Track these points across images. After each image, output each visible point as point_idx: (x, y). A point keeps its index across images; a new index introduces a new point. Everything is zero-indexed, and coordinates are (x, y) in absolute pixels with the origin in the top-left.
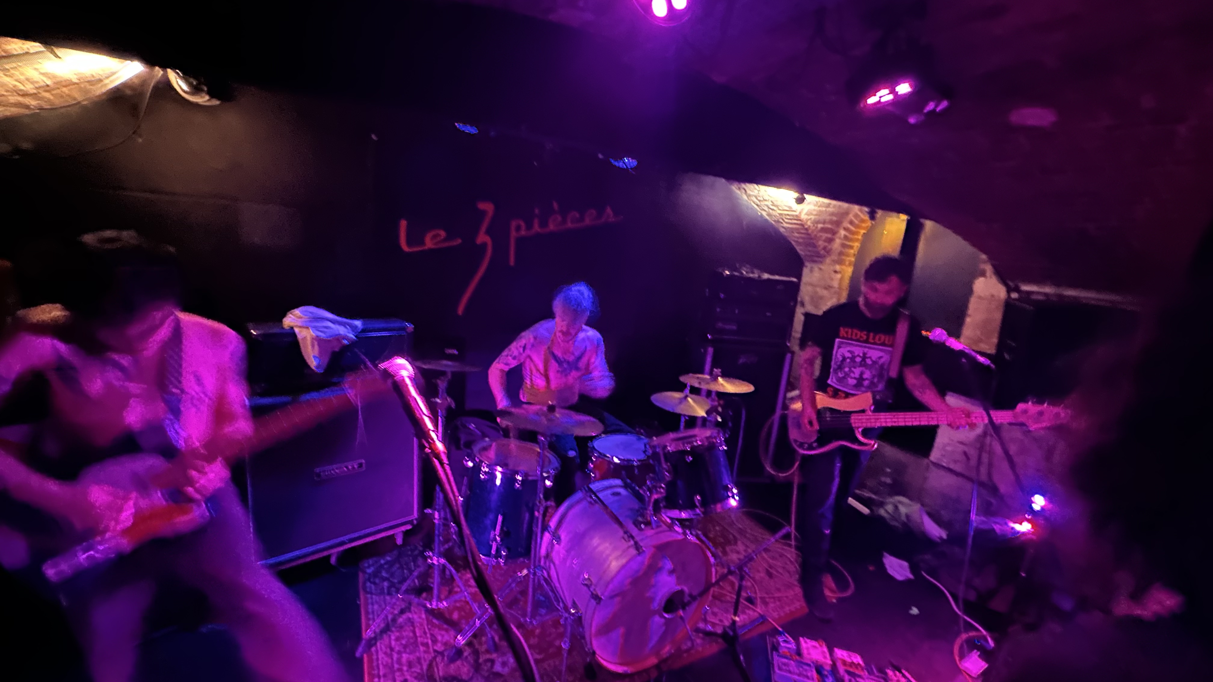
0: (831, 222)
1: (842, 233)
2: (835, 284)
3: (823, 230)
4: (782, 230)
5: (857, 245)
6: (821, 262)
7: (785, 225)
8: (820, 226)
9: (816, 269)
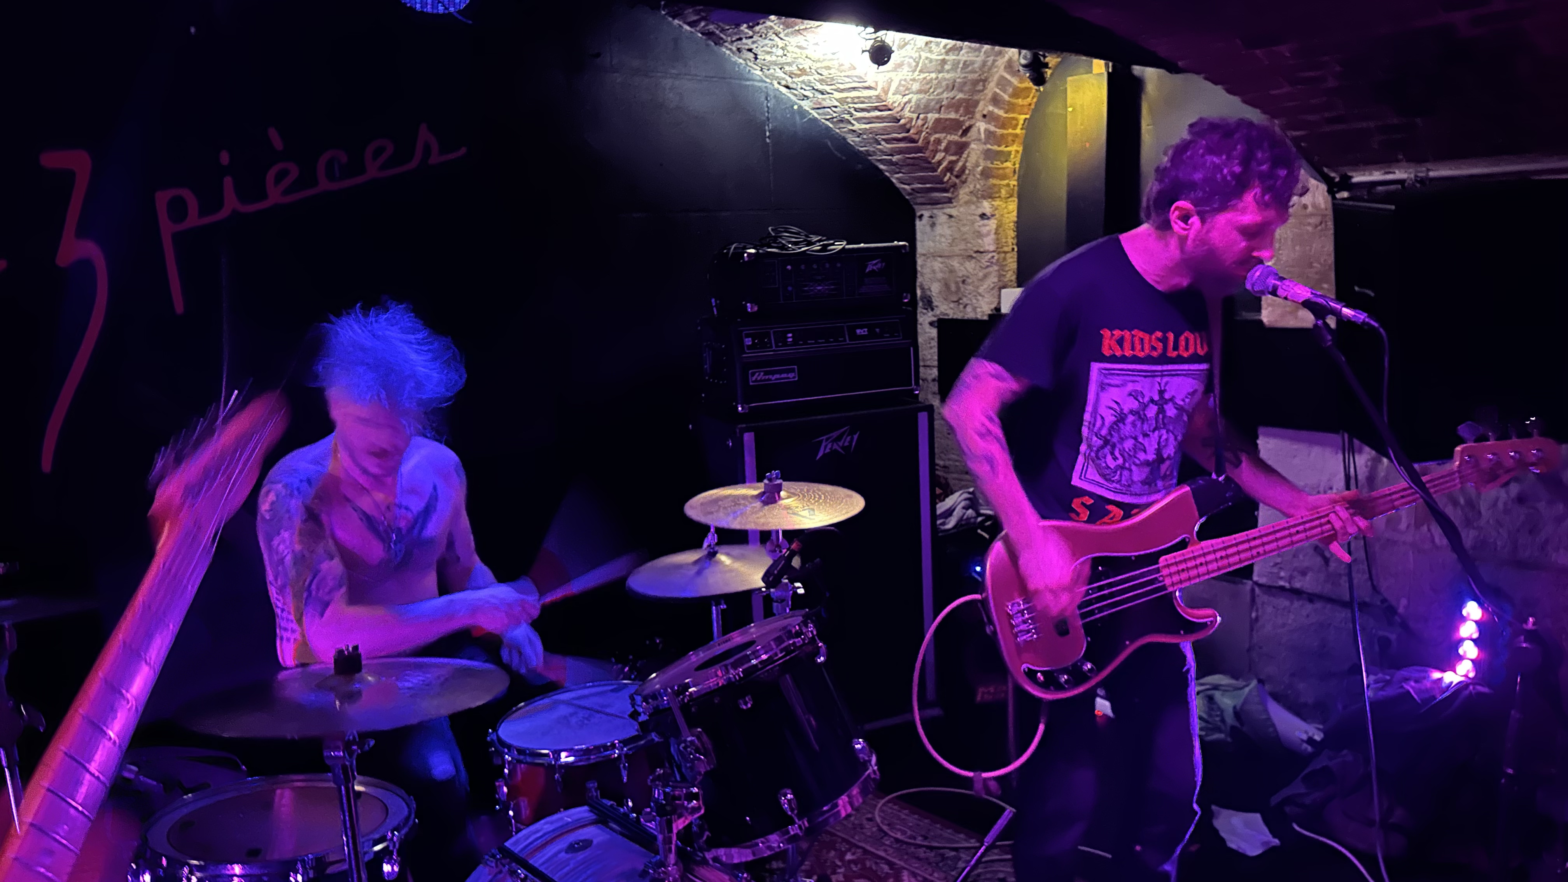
0: (954, 105)
1: (982, 126)
2: (988, 243)
3: (941, 126)
4: (851, 139)
5: (1015, 149)
6: (950, 201)
7: (857, 126)
8: (932, 116)
9: (942, 218)
